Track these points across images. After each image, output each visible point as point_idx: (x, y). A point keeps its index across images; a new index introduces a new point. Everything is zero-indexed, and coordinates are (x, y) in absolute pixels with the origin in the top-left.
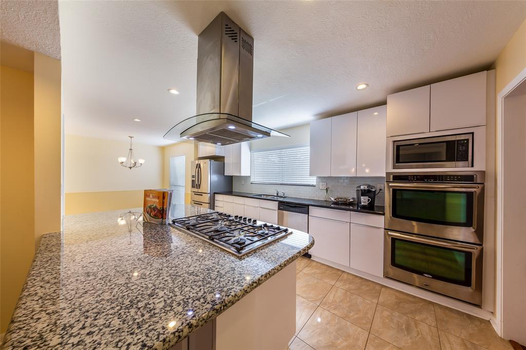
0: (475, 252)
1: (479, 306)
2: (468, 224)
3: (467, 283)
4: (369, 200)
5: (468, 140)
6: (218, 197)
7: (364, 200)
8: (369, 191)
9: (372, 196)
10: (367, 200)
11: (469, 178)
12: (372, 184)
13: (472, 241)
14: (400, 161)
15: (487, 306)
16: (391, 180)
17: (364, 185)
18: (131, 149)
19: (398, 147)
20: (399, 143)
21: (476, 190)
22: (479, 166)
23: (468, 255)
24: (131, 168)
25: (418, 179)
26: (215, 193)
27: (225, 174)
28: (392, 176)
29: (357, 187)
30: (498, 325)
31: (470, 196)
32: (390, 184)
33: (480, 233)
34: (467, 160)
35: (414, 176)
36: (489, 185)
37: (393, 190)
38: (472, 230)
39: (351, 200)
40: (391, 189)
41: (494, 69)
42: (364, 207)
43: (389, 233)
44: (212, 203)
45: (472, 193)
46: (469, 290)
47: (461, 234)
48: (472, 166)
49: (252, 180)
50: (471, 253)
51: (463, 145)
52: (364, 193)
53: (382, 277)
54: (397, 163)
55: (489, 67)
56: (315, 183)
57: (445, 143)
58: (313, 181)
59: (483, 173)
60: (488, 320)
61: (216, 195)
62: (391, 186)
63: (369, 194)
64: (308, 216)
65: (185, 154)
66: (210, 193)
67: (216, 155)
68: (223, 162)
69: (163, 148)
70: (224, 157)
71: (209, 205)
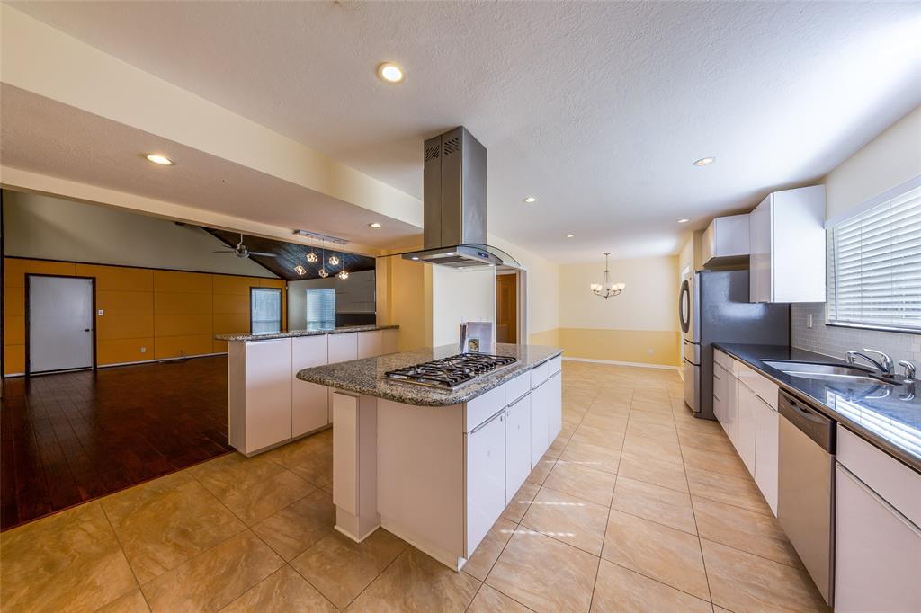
6: (719, 357)
18: (607, 271)
24: (606, 297)
26: (713, 346)
44: (705, 366)
49: (831, 314)
61: (716, 352)
64: (835, 460)
65: (688, 264)
66: (699, 344)
67: (719, 256)
68: (748, 268)
69: (675, 258)
70: (749, 256)
71: (698, 368)
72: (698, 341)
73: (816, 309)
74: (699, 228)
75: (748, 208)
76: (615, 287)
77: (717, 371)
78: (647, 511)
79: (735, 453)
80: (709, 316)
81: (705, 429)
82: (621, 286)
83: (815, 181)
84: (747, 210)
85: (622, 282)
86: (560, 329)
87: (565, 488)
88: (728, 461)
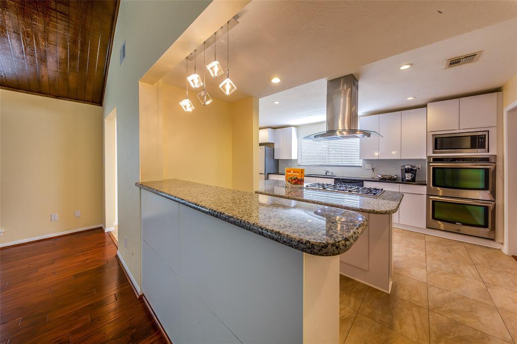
0: (491, 206)
1: (493, 240)
2: (486, 188)
3: (486, 226)
4: (412, 176)
5: (485, 135)
6: (270, 176)
7: (408, 176)
8: (412, 170)
9: (414, 173)
10: (410, 176)
11: (486, 160)
12: (413, 164)
13: (488, 199)
14: (438, 148)
15: (499, 240)
16: (432, 161)
17: (407, 165)
19: (436, 140)
20: (437, 136)
21: (490, 167)
22: (493, 152)
23: (486, 208)
25: (451, 161)
26: (268, 173)
27: (275, 158)
28: (432, 158)
29: (402, 167)
30: (505, 249)
31: (487, 171)
32: (431, 164)
33: (494, 193)
34: (485, 148)
35: (448, 158)
36: (499, 164)
37: (433, 168)
38: (488, 192)
39: (395, 177)
40: (431, 167)
41: (502, 91)
42: (408, 181)
43: (431, 197)
45: (488, 169)
46: (488, 230)
47: (481, 196)
48: (488, 152)
49: (299, 162)
50: (488, 207)
51: (482, 138)
52: (407, 171)
53: (425, 227)
54: (435, 149)
55: (498, 90)
56: (361, 165)
57: (470, 137)
58: (360, 162)
59: (495, 156)
60: (499, 248)
62: (432, 165)
63: (412, 172)
66: (265, 174)
67: (269, 142)
84: (275, 128)
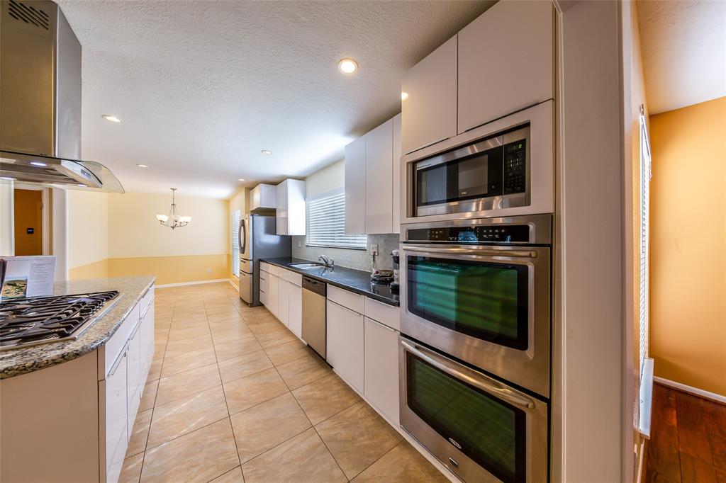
5: (523, 142)
6: (263, 266)
14: (424, 201)
16: (406, 239)
18: (173, 204)
19: (420, 174)
20: (420, 167)
22: (540, 203)
24: (173, 228)
26: (260, 260)
28: (405, 231)
32: (403, 248)
34: (523, 189)
35: (435, 229)
43: (402, 342)
44: (255, 274)
48: (529, 204)
49: (308, 240)
51: (515, 155)
53: (399, 425)
54: (418, 205)
56: (365, 246)
57: (486, 157)
58: (364, 241)
61: (262, 263)
62: (405, 251)
64: (326, 299)
65: (240, 208)
66: (252, 260)
67: (263, 207)
68: (275, 216)
69: (227, 202)
70: (275, 209)
71: (251, 275)
72: (251, 258)
73: (301, 238)
74: (249, 186)
75: (275, 183)
76: (181, 219)
77: (262, 275)
78: (245, 372)
79: (275, 319)
80: (257, 242)
81: (257, 312)
82: (188, 219)
83: (302, 179)
84: (275, 184)
85: (190, 216)
86: (109, 259)
87: (179, 395)
88: (273, 324)
